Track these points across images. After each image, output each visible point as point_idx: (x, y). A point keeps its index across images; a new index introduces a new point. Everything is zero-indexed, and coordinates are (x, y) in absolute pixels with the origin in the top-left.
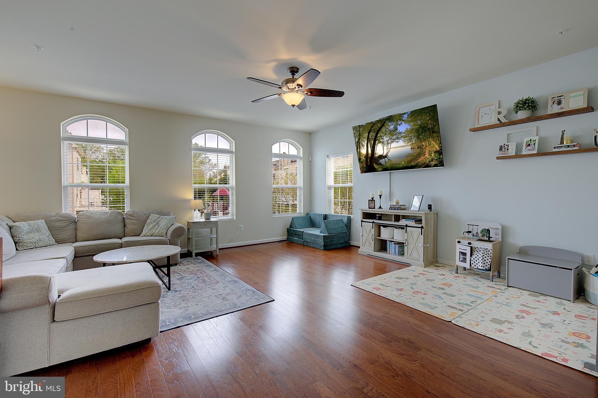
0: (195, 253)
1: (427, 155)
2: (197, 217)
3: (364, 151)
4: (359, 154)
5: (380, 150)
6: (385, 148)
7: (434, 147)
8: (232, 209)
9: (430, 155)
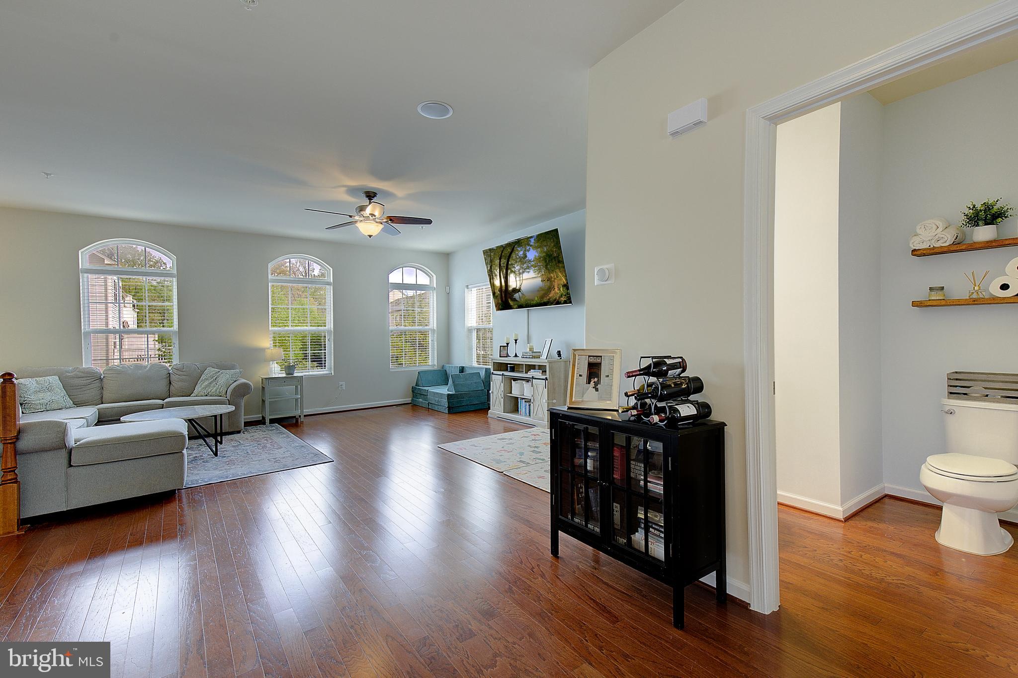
0: (270, 419)
1: (556, 290)
2: (276, 371)
3: (497, 283)
4: (493, 285)
5: (513, 282)
6: (518, 279)
7: (561, 279)
8: (330, 361)
9: (559, 290)
